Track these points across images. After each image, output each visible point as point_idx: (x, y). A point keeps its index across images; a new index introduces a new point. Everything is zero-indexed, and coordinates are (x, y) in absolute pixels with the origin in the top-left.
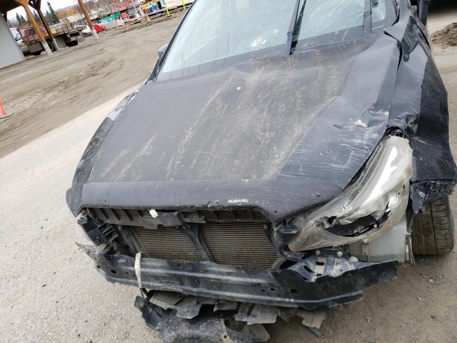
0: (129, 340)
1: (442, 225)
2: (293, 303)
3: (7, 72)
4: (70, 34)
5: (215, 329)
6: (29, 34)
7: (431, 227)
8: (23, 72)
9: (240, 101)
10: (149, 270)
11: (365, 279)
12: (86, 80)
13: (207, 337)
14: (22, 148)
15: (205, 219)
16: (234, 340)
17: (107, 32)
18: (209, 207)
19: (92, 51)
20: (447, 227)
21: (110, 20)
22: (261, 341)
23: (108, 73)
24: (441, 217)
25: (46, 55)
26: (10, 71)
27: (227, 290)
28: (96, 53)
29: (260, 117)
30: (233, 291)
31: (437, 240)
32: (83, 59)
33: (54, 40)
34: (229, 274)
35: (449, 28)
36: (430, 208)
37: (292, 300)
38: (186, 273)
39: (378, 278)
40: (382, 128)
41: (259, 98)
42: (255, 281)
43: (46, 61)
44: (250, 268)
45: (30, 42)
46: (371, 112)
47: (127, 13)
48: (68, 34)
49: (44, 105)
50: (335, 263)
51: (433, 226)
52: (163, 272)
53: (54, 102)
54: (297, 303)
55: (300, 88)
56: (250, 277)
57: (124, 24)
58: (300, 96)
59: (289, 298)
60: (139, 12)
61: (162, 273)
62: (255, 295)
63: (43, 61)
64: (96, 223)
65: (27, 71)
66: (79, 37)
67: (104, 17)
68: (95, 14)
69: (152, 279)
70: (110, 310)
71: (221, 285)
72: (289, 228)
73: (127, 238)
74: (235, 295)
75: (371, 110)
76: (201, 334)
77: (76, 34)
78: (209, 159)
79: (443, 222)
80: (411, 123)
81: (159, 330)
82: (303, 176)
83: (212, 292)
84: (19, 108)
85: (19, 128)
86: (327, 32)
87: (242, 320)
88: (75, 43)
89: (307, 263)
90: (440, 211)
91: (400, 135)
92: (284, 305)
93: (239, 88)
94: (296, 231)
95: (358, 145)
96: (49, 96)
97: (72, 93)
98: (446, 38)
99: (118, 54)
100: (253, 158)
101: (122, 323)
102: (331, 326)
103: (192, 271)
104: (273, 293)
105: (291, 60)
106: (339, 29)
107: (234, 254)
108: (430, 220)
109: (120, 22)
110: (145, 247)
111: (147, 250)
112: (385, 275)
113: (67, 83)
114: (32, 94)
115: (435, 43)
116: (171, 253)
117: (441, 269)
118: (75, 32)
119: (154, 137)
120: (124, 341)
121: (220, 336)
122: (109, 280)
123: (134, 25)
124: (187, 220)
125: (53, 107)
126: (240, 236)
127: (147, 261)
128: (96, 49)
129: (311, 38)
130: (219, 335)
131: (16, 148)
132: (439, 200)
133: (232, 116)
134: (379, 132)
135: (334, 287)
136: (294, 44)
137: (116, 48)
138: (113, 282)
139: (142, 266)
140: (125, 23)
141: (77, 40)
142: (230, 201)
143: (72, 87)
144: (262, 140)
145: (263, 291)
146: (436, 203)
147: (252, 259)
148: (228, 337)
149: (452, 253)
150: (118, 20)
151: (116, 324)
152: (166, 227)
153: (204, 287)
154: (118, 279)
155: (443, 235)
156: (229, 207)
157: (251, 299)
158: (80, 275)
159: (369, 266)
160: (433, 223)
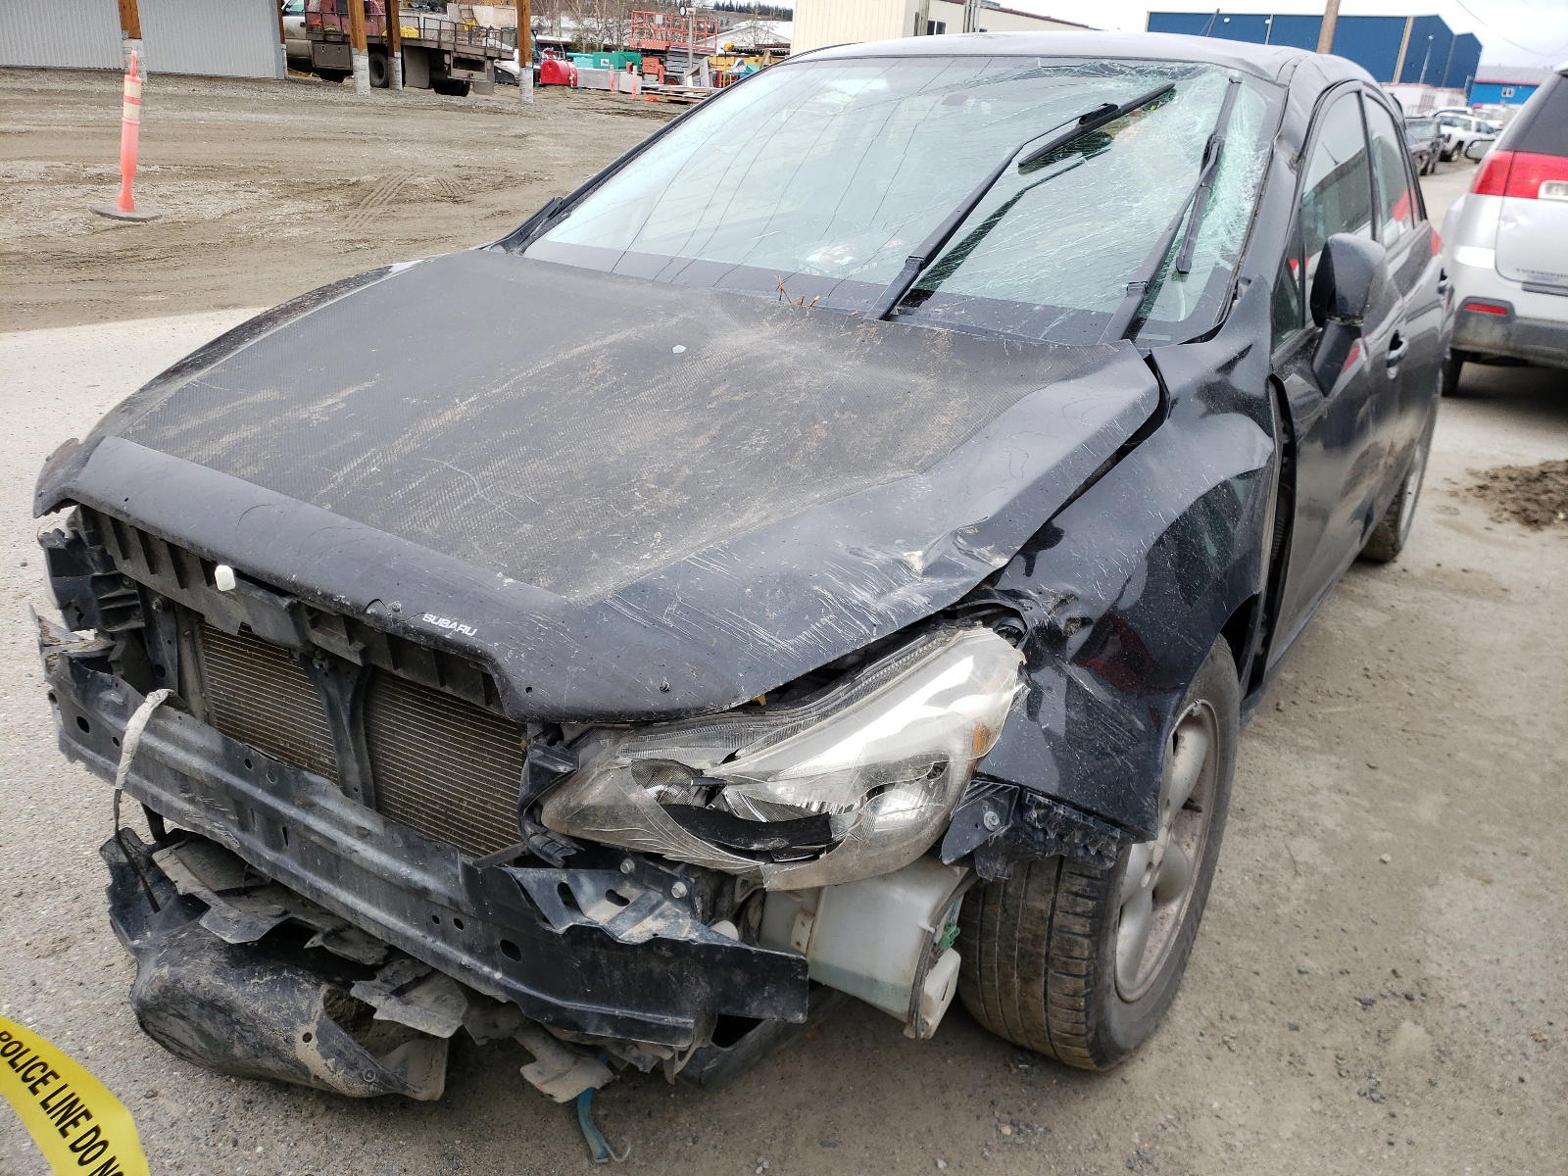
0: (57, 963)
1: (1070, 960)
2: (498, 985)
3: (205, 91)
4: (455, 55)
5: (291, 1002)
6: (332, 9)
7: (1039, 955)
8: (254, 110)
9: (658, 382)
10: (168, 749)
11: (712, 987)
12: (428, 205)
13: (253, 1017)
14: (119, 324)
15: (363, 654)
16: (326, 1057)
17: (576, 95)
18: (369, 611)
19: (491, 128)
20: (1084, 973)
21: (602, 64)
22: (407, 1093)
23: (502, 213)
24: (1074, 934)
25: (353, 89)
26: (218, 92)
27: (347, 886)
28: (501, 139)
29: (680, 443)
30: (361, 894)
31: (1049, 1005)
32: (450, 143)
33: (398, 54)
34: (364, 835)
35: (1546, 470)
36: (1052, 895)
37: (498, 975)
38: (260, 794)
39: (748, 1000)
40: (953, 591)
41: (714, 393)
42: (419, 877)
43: (337, 104)
44: (418, 833)
45: (327, 34)
46: (961, 540)
47: (661, 63)
48: (448, 52)
49: (261, 228)
50: (657, 912)
51: (1047, 954)
52: (201, 768)
53: (295, 231)
54: (506, 989)
55: (837, 415)
56: (411, 862)
57: (639, 91)
58: (823, 434)
59: (492, 968)
60: (697, 72)
61: (199, 771)
62: (411, 925)
63: (331, 103)
64: (93, 560)
65: (266, 111)
66: (478, 76)
67: (591, 48)
68: (567, 30)
69: (170, 779)
70: (62, 860)
71: (335, 863)
72: (557, 756)
73: (169, 642)
74: (362, 906)
75: (964, 536)
76: (241, 1002)
77: (475, 65)
78: (458, 491)
79: (1076, 953)
80: (1071, 620)
81: (137, 951)
82: (666, 627)
83: (311, 877)
84: (183, 208)
85: (151, 265)
86: (1013, 297)
87: (368, 1001)
88: (460, 89)
89: (576, 880)
90: (1076, 914)
91: (1015, 636)
92: (474, 985)
93: (679, 349)
94: (568, 769)
95: (857, 606)
96: (289, 207)
97: (365, 226)
98: (1518, 494)
99: (562, 169)
100: (579, 536)
101: (71, 910)
102: (647, 1143)
103: (275, 792)
104: (458, 934)
105: (867, 332)
106: (1048, 300)
107: (435, 803)
108: (1042, 930)
109: (630, 81)
110: (213, 693)
111: (218, 707)
112: (771, 998)
113: (364, 193)
114: (242, 182)
115: (1482, 496)
116: (276, 739)
117: (1057, 1111)
118: (474, 58)
119: (366, 385)
120: (43, 961)
121: (292, 1029)
122: (64, 747)
123: (666, 105)
124: (318, 638)
125: (285, 244)
126: (465, 751)
127: (174, 721)
128: (508, 128)
129: (964, 298)
130: (292, 1025)
131: (104, 318)
132: (1084, 881)
133: (608, 411)
134: (936, 596)
135: (617, 974)
136: (914, 296)
137: (568, 149)
138: (73, 755)
139: (150, 727)
140: (643, 88)
141: (468, 83)
142: (429, 618)
143: (372, 210)
144: (638, 503)
145: (436, 920)
146: (1072, 885)
147: (478, 836)
148: (314, 1041)
149: (1119, 1081)
150: (624, 74)
151: (51, 907)
152: (257, 637)
153: (293, 857)
154: (89, 753)
155: (1067, 991)
156: (419, 632)
157: (398, 934)
158: (43, 733)
159: (726, 948)
160: (1048, 945)
